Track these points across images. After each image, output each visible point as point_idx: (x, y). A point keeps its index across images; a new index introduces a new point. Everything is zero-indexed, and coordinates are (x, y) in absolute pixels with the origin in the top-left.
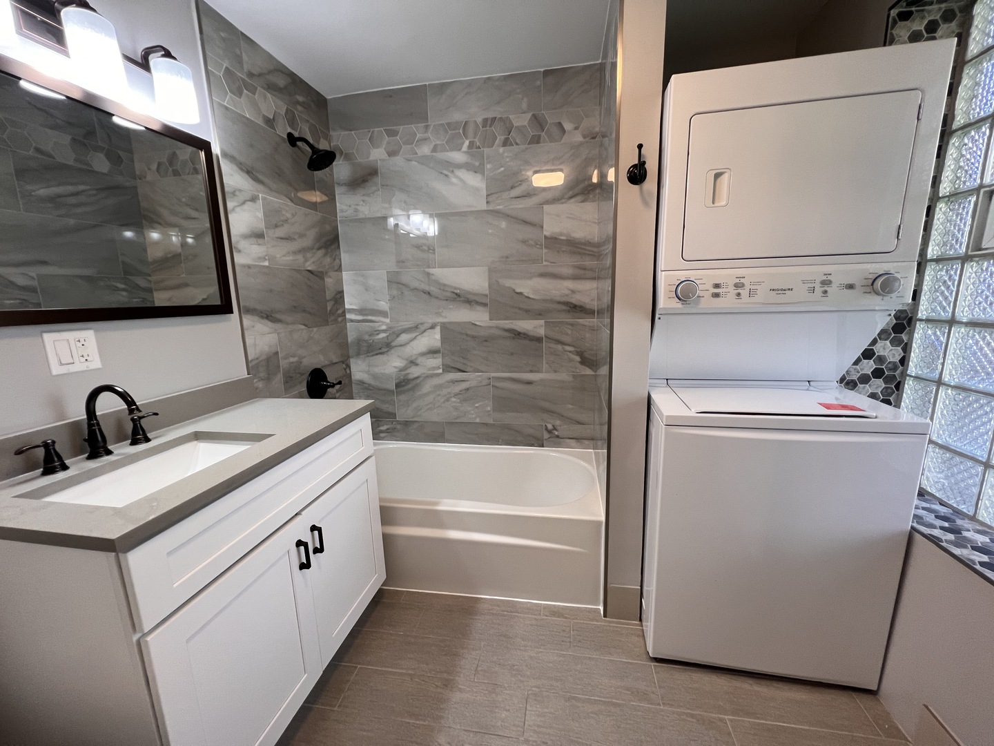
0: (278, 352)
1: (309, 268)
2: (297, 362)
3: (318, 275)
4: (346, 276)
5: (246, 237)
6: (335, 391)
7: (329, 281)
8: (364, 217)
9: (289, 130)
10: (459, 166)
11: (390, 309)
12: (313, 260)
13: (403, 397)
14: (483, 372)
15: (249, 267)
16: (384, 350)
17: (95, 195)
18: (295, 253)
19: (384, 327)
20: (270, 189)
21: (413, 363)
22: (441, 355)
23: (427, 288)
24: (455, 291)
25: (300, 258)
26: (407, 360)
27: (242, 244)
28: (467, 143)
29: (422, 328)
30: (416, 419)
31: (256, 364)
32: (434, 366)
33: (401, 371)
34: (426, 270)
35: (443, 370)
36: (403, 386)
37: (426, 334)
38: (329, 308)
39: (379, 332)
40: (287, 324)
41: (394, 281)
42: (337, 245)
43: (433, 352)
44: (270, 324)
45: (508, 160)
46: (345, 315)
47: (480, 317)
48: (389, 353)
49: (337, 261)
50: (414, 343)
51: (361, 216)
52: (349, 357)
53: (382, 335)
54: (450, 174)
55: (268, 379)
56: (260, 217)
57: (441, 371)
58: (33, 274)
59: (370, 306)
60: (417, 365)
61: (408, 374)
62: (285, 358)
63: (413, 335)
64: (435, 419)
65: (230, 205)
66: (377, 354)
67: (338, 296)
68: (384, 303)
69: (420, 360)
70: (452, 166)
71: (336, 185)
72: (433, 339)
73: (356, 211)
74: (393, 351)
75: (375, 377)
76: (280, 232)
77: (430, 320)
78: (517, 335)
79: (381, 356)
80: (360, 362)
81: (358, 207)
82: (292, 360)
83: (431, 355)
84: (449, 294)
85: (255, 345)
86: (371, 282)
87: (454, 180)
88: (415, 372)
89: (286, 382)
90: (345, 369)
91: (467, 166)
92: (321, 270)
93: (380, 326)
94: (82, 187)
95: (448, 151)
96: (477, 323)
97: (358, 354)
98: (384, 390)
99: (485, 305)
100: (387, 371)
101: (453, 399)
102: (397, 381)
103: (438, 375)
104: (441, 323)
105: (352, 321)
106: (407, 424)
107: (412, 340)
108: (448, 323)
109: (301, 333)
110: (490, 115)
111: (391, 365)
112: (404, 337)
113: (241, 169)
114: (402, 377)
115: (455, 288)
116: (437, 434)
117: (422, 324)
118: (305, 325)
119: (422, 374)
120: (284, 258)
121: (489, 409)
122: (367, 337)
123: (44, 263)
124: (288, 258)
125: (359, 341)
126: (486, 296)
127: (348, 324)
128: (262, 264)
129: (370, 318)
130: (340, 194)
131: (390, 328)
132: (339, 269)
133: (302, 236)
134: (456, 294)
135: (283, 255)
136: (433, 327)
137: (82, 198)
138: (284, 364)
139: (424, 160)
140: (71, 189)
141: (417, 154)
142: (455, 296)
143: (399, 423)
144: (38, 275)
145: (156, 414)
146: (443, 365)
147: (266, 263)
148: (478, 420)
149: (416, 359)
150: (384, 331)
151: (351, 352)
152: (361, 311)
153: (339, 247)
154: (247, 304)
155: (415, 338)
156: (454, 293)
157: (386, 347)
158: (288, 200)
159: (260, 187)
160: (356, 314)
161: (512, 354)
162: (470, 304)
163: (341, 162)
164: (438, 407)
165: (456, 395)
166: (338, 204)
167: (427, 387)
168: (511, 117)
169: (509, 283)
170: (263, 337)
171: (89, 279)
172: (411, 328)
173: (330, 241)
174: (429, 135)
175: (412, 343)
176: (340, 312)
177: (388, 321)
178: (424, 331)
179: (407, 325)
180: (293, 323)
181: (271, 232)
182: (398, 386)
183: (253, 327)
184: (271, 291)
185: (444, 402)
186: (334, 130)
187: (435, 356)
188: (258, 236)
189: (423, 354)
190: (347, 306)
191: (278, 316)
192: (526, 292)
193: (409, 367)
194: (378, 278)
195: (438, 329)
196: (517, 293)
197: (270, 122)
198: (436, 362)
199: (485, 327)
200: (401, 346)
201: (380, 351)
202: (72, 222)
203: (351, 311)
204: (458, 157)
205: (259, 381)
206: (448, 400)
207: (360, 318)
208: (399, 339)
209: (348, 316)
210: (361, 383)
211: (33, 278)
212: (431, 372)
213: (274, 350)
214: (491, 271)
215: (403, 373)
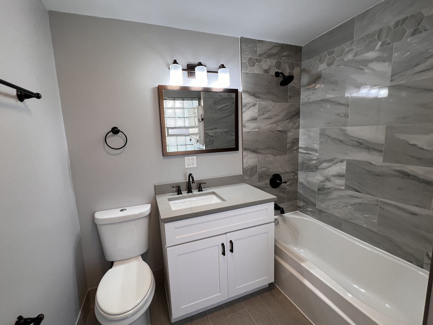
0: (257, 166)
1: (278, 130)
2: (266, 170)
3: (284, 132)
4: (301, 131)
5: (248, 121)
6: (286, 185)
7: (290, 134)
8: (312, 101)
9: (277, 70)
10: (372, 61)
11: (319, 148)
12: (281, 125)
13: (321, 197)
14: (373, 195)
15: (248, 132)
16: (314, 170)
17: (231, 105)
18: (271, 124)
19: (315, 158)
20: (263, 99)
21: (328, 179)
22: (345, 178)
23: (342, 138)
24: (359, 141)
25: (274, 126)
26: (325, 177)
27: (247, 124)
28: (380, 43)
29: (335, 161)
30: (326, 211)
31: (246, 170)
32: (340, 184)
33: (321, 182)
34: (342, 128)
35: (345, 187)
36: (321, 191)
37: (337, 165)
38: (288, 147)
39: (313, 160)
40: (263, 154)
41: (322, 134)
42: (298, 116)
43: (340, 176)
44: (255, 154)
45: (414, 45)
46: (298, 150)
47: (376, 159)
48: (316, 172)
49: (297, 124)
50: (330, 169)
51: (311, 101)
52: (298, 170)
53: (314, 162)
54: (364, 68)
55: (251, 176)
56: (256, 112)
57: (343, 188)
58: (213, 132)
59: (310, 147)
60: (330, 181)
61: (325, 185)
62: (260, 168)
63: (331, 164)
64: (337, 215)
65: (243, 110)
66: (310, 171)
67: (295, 141)
68: (317, 145)
69: (332, 179)
70: (366, 62)
71: (301, 87)
72: (341, 168)
73: (309, 98)
74: (318, 171)
75: (308, 182)
76: (265, 116)
77: (341, 157)
78: (406, 175)
79: (312, 173)
80: (302, 173)
81: (310, 97)
82: (263, 169)
83: (338, 177)
84: (354, 143)
85: (247, 162)
86: (312, 134)
87: (367, 71)
88: (328, 185)
89: (259, 178)
90: (294, 176)
91: (378, 59)
92: (286, 129)
93: (313, 157)
94: (228, 104)
95: (365, 53)
96: (373, 163)
97: (302, 170)
98: (312, 190)
99: (381, 151)
100: (314, 181)
101: (349, 207)
102: (319, 187)
103: (342, 190)
104: (347, 160)
105: (301, 153)
106: (320, 211)
107: (329, 167)
108: (352, 160)
109: (271, 158)
110: (401, 17)
111: (316, 178)
112: (325, 165)
113: (251, 95)
114: (321, 186)
115: (359, 139)
116: (337, 223)
117: (335, 158)
118: (272, 155)
119: (332, 187)
120: (267, 127)
121: (375, 221)
122: (307, 162)
123: (216, 128)
124: (268, 126)
125: (303, 163)
126: (382, 145)
127: (299, 154)
128: (254, 130)
129: (309, 152)
130: (303, 91)
131: (319, 159)
132: (298, 127)
133: (276, 115)
134: (360, 143)
135: (265, 125)
136: (342, 161)
137: (228, 107)
138: (259, 170)
139: (348, 64)
140: (225, 105)
141: (344, 60)
142: (359, 144)
143: (317, 210)
144: (214, 132)
145: (205, 183)
146: (345, 185)
147: (257, 130)
148: (365, 226)
149: (330, 178)
150: (315, 160)
151: (299, 168)
152: (305, 149)
153: (299, 117)
154: (246, 147)
155: (331, 166)
156: (358, 142)
157: (314, 168)
158: (271, 101)
159: (258, 99)
160: (303, 150)
161: (400, 189)
162: (369, 150)
163: (305, 76)
164: (339, 208)
165: (351, 205)
166: (301, 96)
167: (334, 195)
168: (422, 11)
169: (402, 137)
170: (251, 159)
171: (226, 132)
172: (329, 160)
173: (295, 115)
174: (353, 47)
175: (329, 168)
176: (295, 148)
177: (317, 155)
178: (337, 163)
179: (327, 158)
180: (266, 154)
181: (261, 117)
182: (319, 190)
183: (247, 155)
184: (257, 141)
185: (343, 207)
186: (304, 60)
187: (341, 178)
188: (254, 119)
189: (334, 176)
190: (300, 145)
191: (259, 151)
192: (419, 144)
193: (326, 181)
194: (315, 132)
195: (345, 163)
196: (411, 145)
197: (266, 71)
198: (341, 182)
199: (378, 166)
200: (323, 169)
201: (312, 170)
202: (224, 115)
203: (301, 148)
204: (371, 55)
205: (247, 176)
206: (346, 206)
207: (305, 152)
208: (322, 165)
209: (300, 150)
210: (302, 184)
211: (213, 133)
212: (338, 187)
213: (255, 165)
214: (387, 128)
215: (322, 184)
